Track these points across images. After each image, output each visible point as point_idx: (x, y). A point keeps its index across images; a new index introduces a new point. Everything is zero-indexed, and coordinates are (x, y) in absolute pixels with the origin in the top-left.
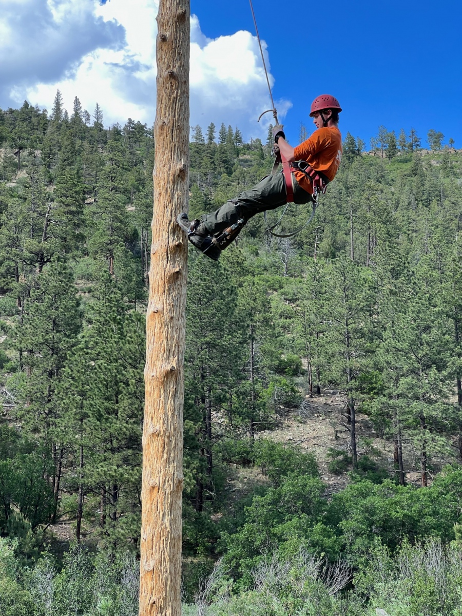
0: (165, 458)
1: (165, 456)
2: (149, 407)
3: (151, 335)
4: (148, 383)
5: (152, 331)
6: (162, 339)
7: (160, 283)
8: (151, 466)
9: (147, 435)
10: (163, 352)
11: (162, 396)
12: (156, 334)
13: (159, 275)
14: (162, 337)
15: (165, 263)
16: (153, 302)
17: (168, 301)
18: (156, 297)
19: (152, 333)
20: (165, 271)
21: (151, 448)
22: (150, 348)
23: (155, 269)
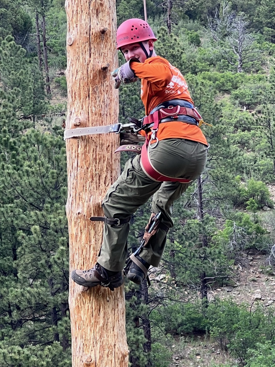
0: (101, 325)
1: (101, 321)
2: (76, 257)
3: (74, 156)
4: (73, 223)
5: (74, 151)
6: (88, 162)
7: (82, 85)
8: (84, 336)
9: (75, 294)
10: (90, 180)
11: (93, 240)
12: (80, 155)
13: (80, 73)
14: (88, 159)
15: (87, 57)
16: (73, 112)
17: (93, 108)
18: (77, 104)
19: (74, 154)
20: (88, 67)
21: (82, 312)
22: (72, 174)
23: (74, 66)
